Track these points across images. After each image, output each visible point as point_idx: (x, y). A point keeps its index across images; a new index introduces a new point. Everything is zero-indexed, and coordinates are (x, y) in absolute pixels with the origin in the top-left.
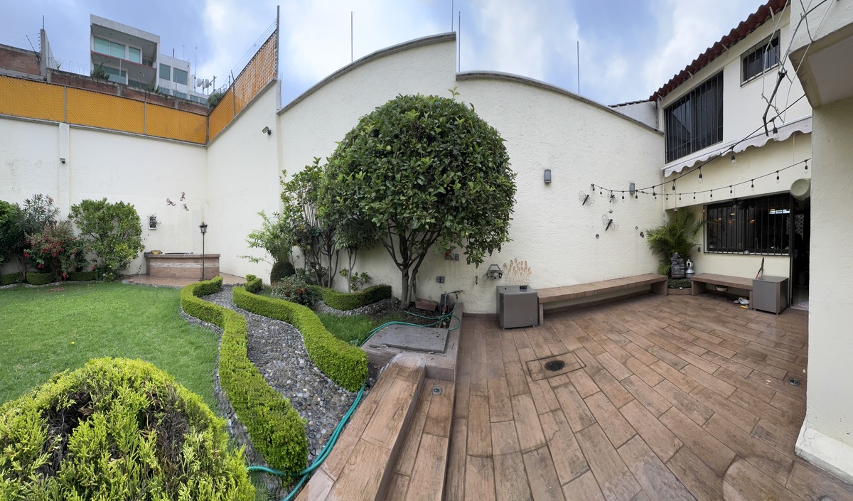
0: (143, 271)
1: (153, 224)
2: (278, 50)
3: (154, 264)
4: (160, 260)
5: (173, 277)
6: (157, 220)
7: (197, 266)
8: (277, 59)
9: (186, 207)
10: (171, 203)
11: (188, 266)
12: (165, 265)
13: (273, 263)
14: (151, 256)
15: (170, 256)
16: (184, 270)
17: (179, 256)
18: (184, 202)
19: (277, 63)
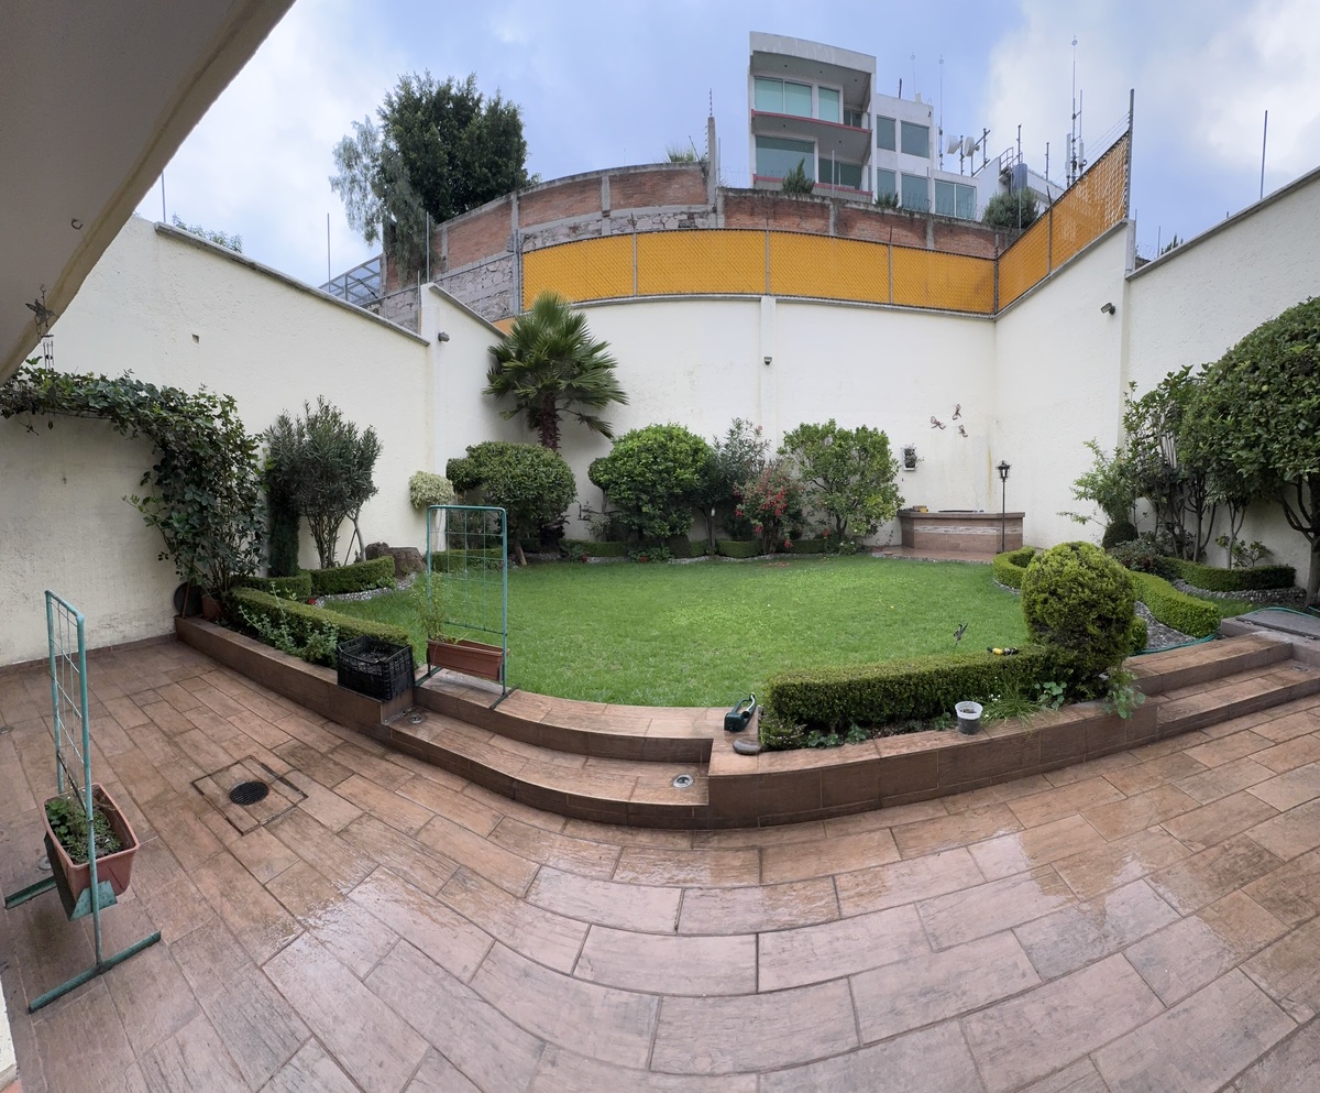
0: (897, 539)
1: (911, 461)
2: (1130, 166)
3: (919, 528)
4: (931, 522)
5: (955, 548)
6: (918, 454)
7: (991, 531)
8: (1128, 184)
9: (963, 431)
10: (938, 424)
11: (979, 532)
12: (942, 529)
13: (1105, 523)
14: (913, 515)
15: (950, 515)
16: (974, 538)
17: (964, 515)
18: (960, 421)
19: (1128, 190)
